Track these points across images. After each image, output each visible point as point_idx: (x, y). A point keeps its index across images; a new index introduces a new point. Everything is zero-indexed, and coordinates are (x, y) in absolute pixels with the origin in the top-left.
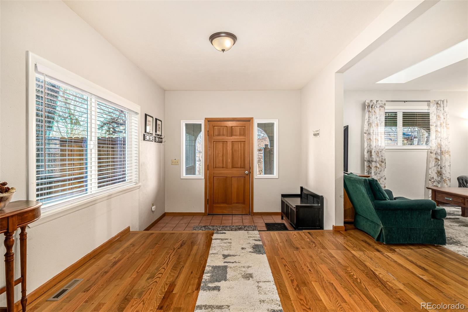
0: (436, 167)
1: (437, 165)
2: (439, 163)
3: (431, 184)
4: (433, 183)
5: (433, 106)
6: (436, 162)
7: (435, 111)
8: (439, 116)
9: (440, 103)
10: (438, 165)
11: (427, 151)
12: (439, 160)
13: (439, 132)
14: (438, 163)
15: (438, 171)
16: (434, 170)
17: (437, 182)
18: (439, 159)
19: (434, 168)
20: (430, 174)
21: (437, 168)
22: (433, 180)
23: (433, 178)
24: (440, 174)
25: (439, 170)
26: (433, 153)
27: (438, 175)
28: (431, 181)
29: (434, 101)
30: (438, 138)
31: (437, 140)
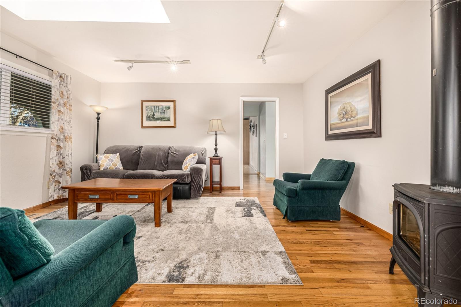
0: (57, 157)
1: (59, 154)
2: (62, 152)
3: (52, 179)
4: (54, 177)
5: (56, 79)
6: (57, 150)
7: (58, 85)
8: (63, 93)
9: (64, 77)
10: (61, 154)
11: (46, 135)
12: (61, 148)
13: (63, 113)
14: (60, 151)
15: (59, 162)
16: (55, 161)
17: (58, 175)
18: (62, 146)
19: (55, 158)
20: (50, 167)
21: (59, 158)
22: (54, 174)
23: (54, 171)
24: (61, 164)
25: (61, 160)
26: (55, 139)
27: (59, 167)
28: (52, 175)
29: (57, 72)
30: (61, 120)
31: (59, 122)
